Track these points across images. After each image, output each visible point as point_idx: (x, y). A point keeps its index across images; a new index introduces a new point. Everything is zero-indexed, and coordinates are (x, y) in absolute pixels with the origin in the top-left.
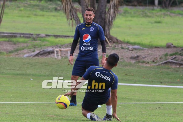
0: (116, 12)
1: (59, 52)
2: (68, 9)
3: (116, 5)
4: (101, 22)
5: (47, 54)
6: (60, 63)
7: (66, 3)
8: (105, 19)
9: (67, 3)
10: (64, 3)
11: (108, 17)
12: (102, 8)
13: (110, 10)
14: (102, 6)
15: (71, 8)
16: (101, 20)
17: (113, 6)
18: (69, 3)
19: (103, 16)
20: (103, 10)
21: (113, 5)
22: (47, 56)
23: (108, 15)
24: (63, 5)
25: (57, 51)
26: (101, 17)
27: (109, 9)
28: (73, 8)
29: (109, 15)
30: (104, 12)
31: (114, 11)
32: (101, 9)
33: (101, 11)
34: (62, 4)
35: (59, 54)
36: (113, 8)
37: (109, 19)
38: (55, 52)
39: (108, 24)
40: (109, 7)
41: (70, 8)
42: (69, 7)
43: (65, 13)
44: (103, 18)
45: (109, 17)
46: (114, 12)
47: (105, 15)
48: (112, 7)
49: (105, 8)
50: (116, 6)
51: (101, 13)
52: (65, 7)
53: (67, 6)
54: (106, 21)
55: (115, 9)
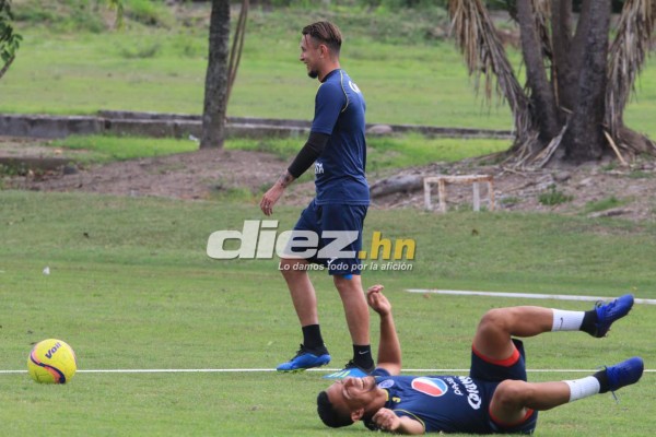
0: (643, 42)
1: (441, 188)
2: (473, 35)
3: (644, 19)
4: (591, 78)
5: (398, 194)
6: (443, 227)
7: (466, 12)
8: (604, 71)
9: (469, 13)
10: (458, 14)
11: (616, 61)
12: (593, 30)
13: (622, 38)
14: (595, 23)
15: (482, 31)
16: (590, 73)
17: (632, 24)
18: (474, 13)
19: (598, 59)
20: (598, 37)
21: (635, 18)
22: (396, 202)
23: (618, 54)
24: (454, 21)
25: (432, 185)
26: (591, 63)
27: (621, 33)
28: (488, 30)
29: (621, 54)
30: (599, 45)
31: (637, 40)
32: (590, 34)
33: (591, 40)
34: (452, 18)
35: (441, 195)
36: (632, 31)
37: (620, 70)
38: (427, 188)
39: (617, 87)
40: (620, 26)
41: (479, 31)
42: (475, 27)
43: (460, 49)
44: (597, 66)
45: (620, 62)
46: (639, 45)
47: (605, 56)
48: (628, 27)
49: (606, 31)
50: (643, 23)
51: (590, 48)
52: (460, 27)
53: (467, 22)
54: (608, 76)
55: (640, 33)
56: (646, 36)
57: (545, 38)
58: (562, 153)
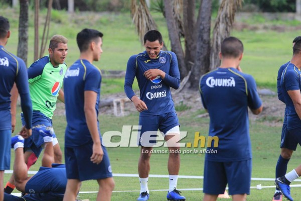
0: (228, 28)
1: (122, 104)
2: (144, 26)
3: (229, 16)
4: (202, 47)
5: (106, 107)
7: (140, 14)
8: (209, 43)
9: (141, 15)
10: (135, 16)
11: (215, 38)
12: (203, 22)
13: (218, 26)
14: (204, 19)
15: (148, 24)
16: (202, 44)
17: (223, 19)
18: (144, 15)
19: (205, 37)
20: (205, 26)
21: (224, 16)
22: (105, 111)
23: (216, 35)
24: (134, 19)
26: (202, 39)
27: (217, 24)
28: (151, 23)
29: (218, 34)
30: (206, 30)
31: (225, 27)
32: (201, 24)
33: (202, 27)
34: (132, 17)
35: (122, 107)
36: (223, 22)
37: (217, 42)
38: (115, 104)
39: (215, 51)
40: (217, 20)
41: (147, 24)
42: (144, 22)
44: (205, 40)
45: (217, 38)
46: (226, 29)
47: (209, 35)
48: (221, 20)
49: (209, 23)
50: (228, 18)
51: (201, 31)
52: (137, 22)
53: (140, 19)
54: (211, 45)
55: (227, 23)
56: (230, 24)
57: (180, 27)
58: (189, 85)
